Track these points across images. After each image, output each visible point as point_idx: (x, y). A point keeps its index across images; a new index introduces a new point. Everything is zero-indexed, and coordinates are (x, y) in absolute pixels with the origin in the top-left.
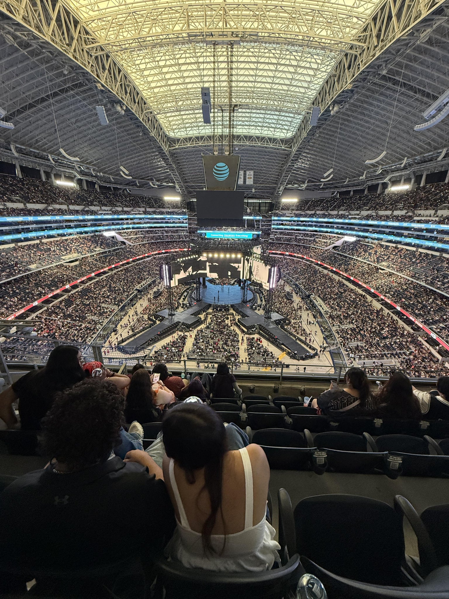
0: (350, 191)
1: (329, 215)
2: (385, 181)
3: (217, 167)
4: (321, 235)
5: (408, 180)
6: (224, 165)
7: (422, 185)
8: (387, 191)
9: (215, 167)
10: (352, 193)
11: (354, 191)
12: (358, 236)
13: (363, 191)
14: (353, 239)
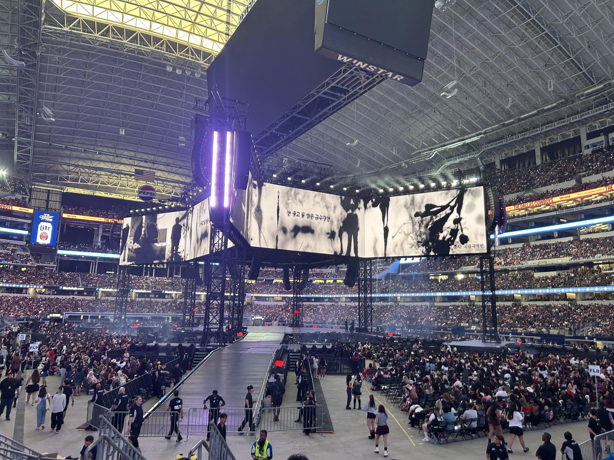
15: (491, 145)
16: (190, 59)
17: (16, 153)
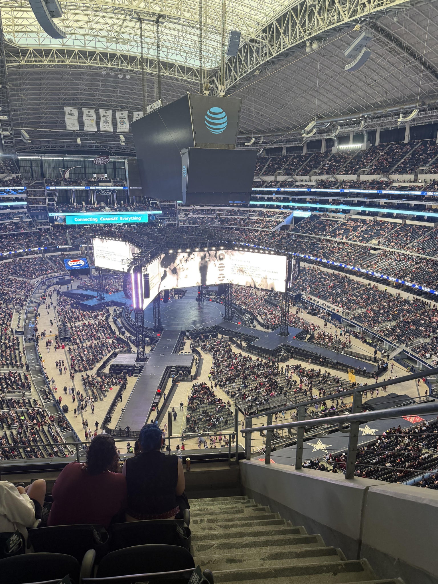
0: (282, 148)
1: (264, 182)
2: (331, 137)
3: (211, 112)
4: (256, 212)
5: (358, 138)
6: (221, 110)
7: (377, 143)
8: (334, 150)
9: (208, 113)
10: (284, 151)
11: (287, 148)
12: (313, 209)
13: (301, 148)
14: (307, 214)
15: (372, 122)
16: (120, 67)
17: (3, 140)
